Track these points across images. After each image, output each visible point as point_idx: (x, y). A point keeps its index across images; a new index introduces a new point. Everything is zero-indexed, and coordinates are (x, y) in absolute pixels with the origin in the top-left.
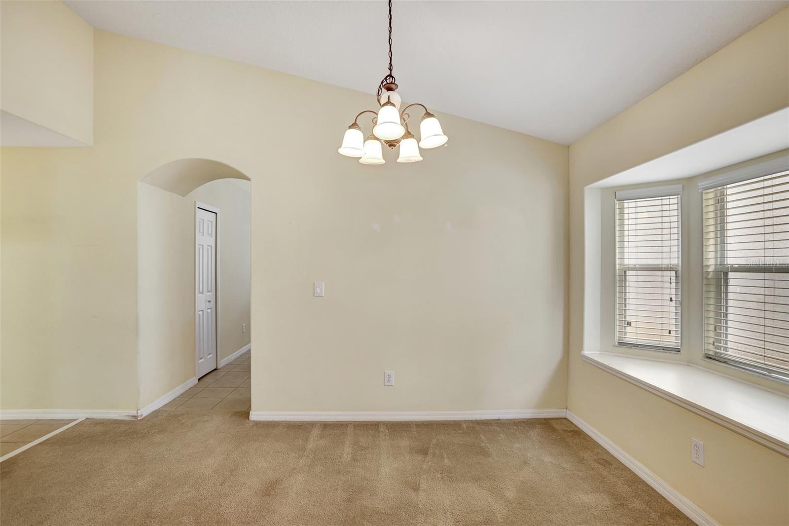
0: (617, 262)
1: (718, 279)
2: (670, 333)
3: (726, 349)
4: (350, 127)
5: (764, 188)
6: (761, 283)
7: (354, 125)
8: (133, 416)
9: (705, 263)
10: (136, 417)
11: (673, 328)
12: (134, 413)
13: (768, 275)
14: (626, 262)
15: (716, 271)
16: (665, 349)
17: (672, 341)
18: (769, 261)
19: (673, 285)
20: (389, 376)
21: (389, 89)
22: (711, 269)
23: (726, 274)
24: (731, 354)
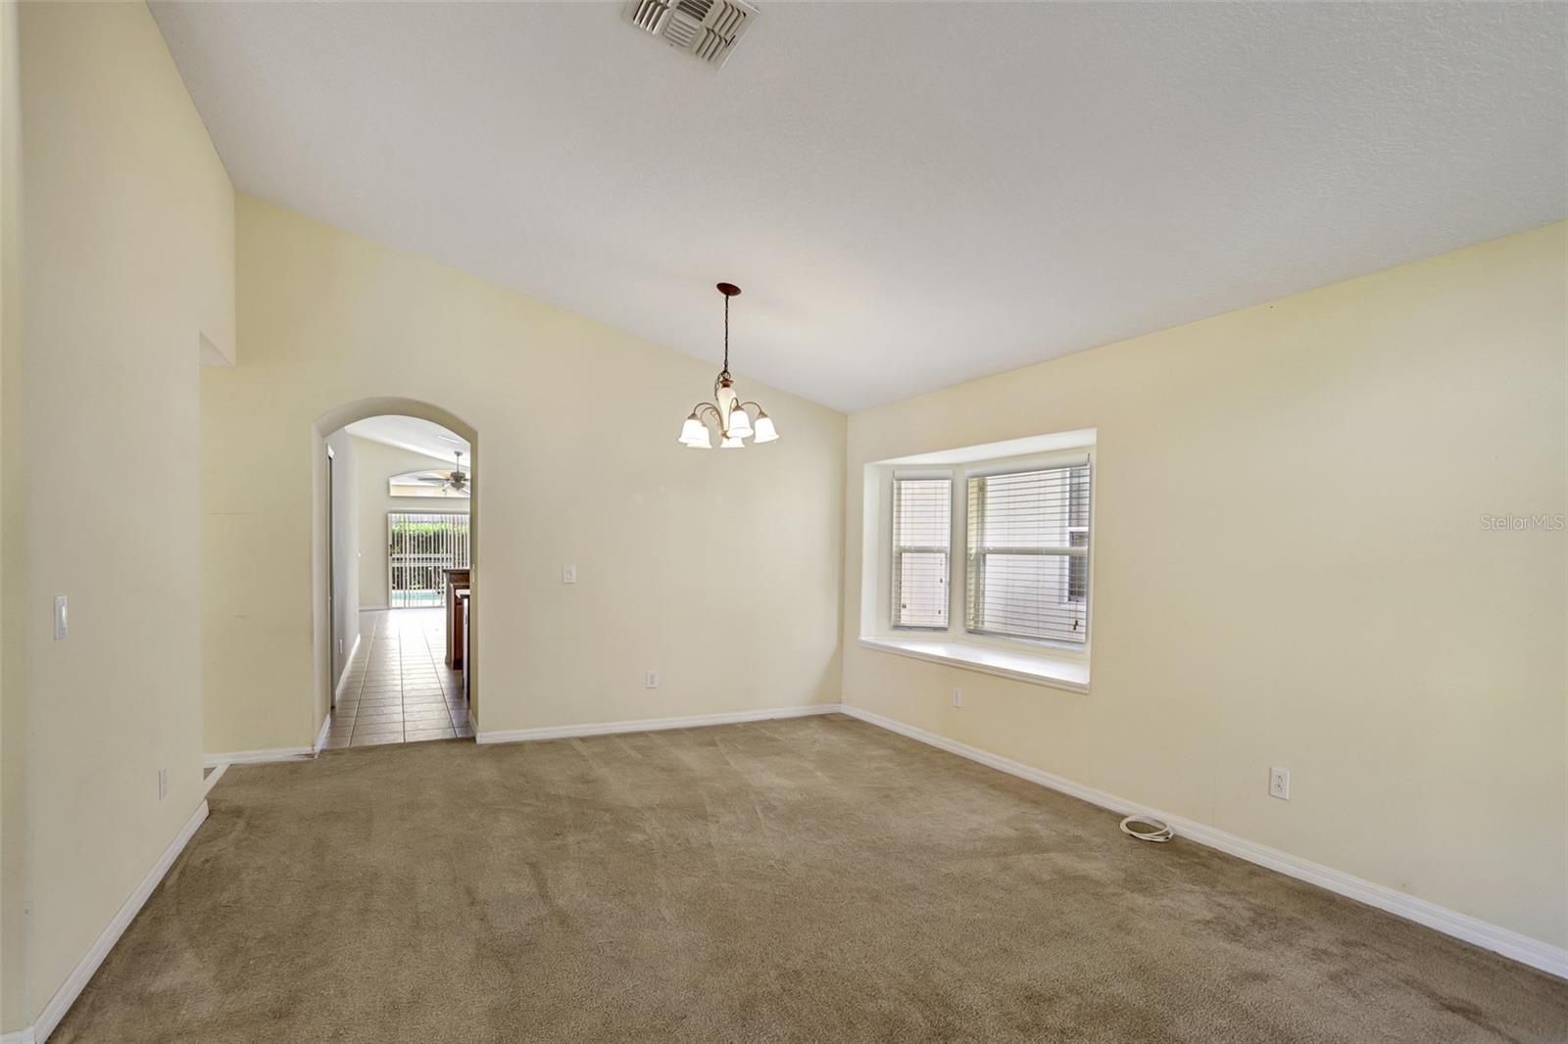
0: (894, 543)
1: (978, 560)
2: (940, 612)
3: (983, 623)
4: (689, 418)
5: (1010, 490)
6: (1005, 563)
7: (693, 416)
8: (306, 755)
9: (969, 546)
10: (311, 756)
11: (942, 609)
12: (308, 750)
13: (1011, 557)
14: (902, 544)
15: (977, 554)
16: (935, 629)
17: (942, 621)
18: (1011, 545)
19: (944, 566)
20: (652, 677)
21: (726, 385)
22: (973, 551)
23: (984, 555)
24: (987, 626)
